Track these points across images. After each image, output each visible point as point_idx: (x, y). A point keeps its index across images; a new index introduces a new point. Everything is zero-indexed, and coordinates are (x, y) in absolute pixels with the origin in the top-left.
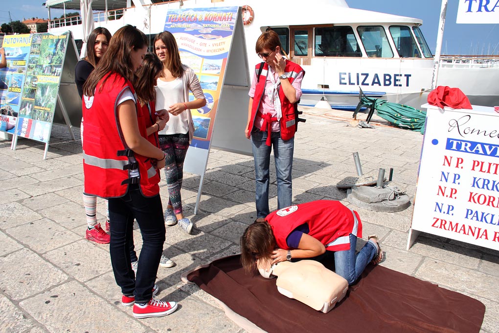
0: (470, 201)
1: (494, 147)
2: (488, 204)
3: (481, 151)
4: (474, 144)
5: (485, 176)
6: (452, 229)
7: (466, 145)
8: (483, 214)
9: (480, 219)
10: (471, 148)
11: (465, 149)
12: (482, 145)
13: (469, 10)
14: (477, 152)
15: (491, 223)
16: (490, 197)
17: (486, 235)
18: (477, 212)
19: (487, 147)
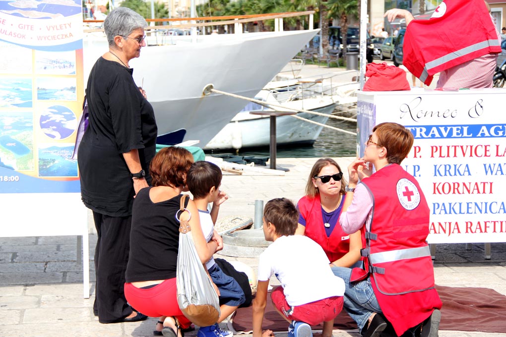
0: (434, 193)
1: (449, 128)
2: (454, 193)
3: (437, 135)
4: (429, 128)
5: (446, 161)
7: (421, 130)
8: (450, 204)
9: (448, 212)
10: (427, 133)
11: (421, 135)
12: (437, 127)
14: (433, 136)
15: (460, 213)
16: (454, 184)
17: (458, 228)
18: (443, 204)
19: (442, 129)
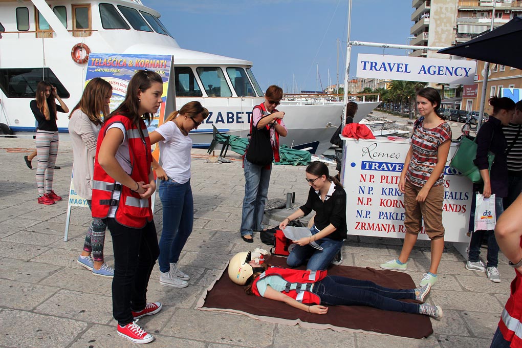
0: (381, 205)
1: (394, 165)
2: (394, 206)
3: (386, 169)
4: (381, 164)
5: (390, 186)
6: (370, 229)
7: (375, 165)
9: (389, 218)
10: (379, 167)
11: (375, 168)
12: (386, 164)
13: (365, 69)
14: (383, 169)
15: (396, 219)
16: (394, 201)
17: (394, 229)
18: (386, 213)
19: (389, 165)
